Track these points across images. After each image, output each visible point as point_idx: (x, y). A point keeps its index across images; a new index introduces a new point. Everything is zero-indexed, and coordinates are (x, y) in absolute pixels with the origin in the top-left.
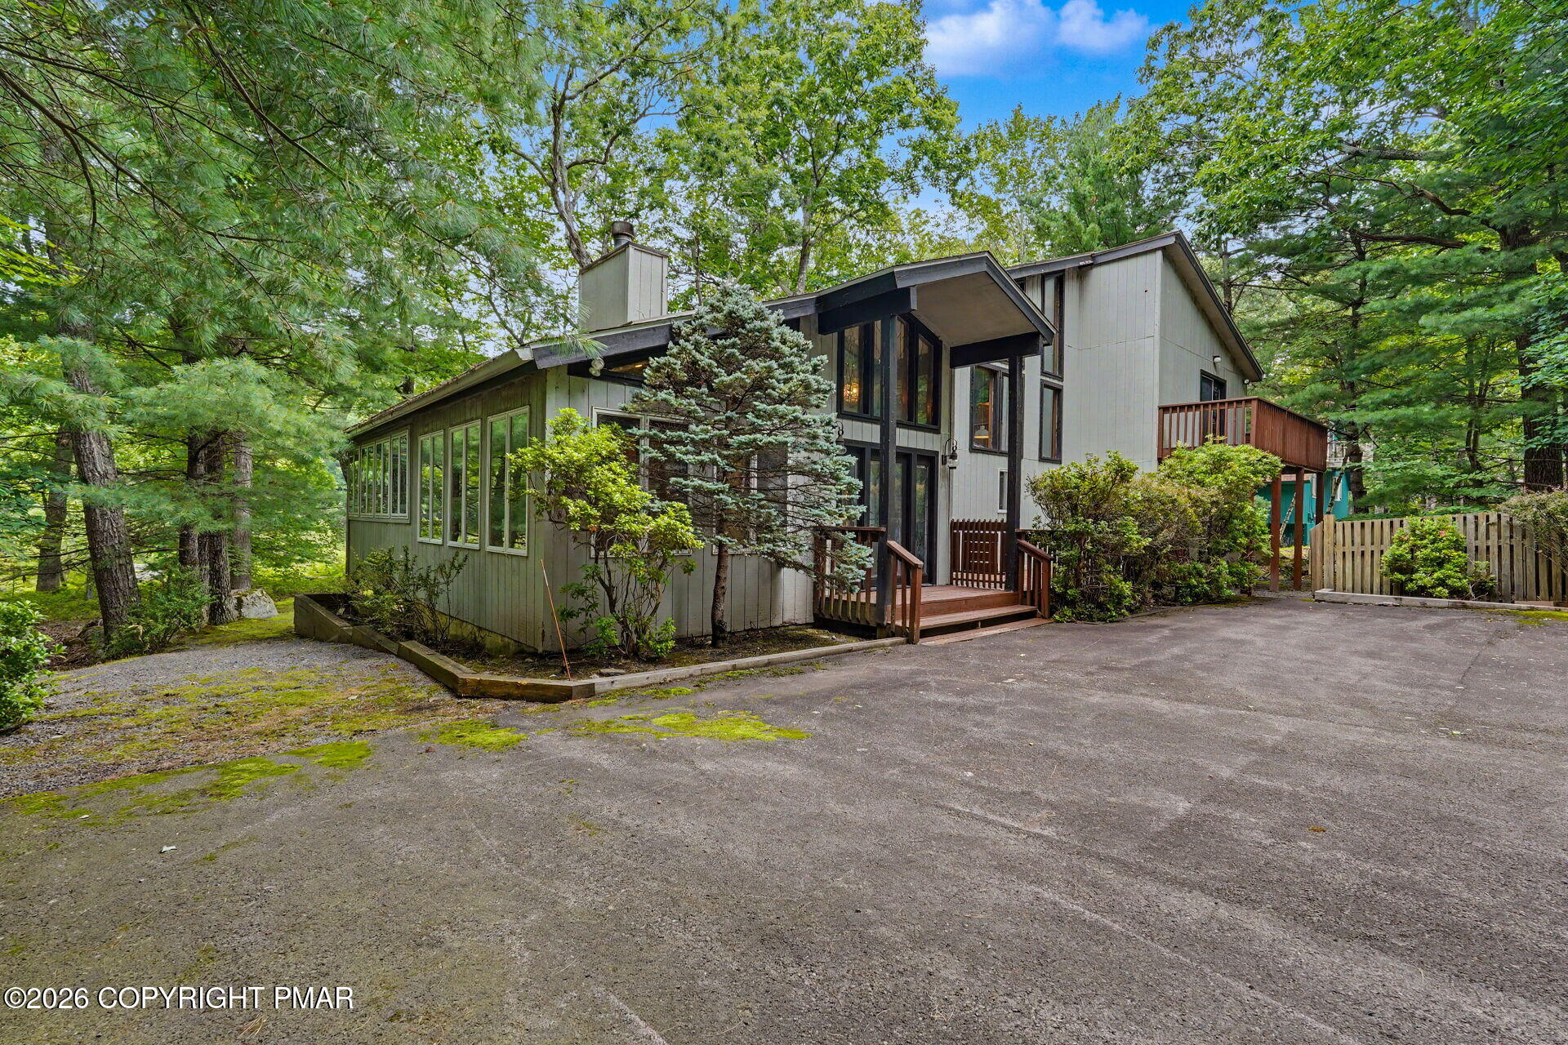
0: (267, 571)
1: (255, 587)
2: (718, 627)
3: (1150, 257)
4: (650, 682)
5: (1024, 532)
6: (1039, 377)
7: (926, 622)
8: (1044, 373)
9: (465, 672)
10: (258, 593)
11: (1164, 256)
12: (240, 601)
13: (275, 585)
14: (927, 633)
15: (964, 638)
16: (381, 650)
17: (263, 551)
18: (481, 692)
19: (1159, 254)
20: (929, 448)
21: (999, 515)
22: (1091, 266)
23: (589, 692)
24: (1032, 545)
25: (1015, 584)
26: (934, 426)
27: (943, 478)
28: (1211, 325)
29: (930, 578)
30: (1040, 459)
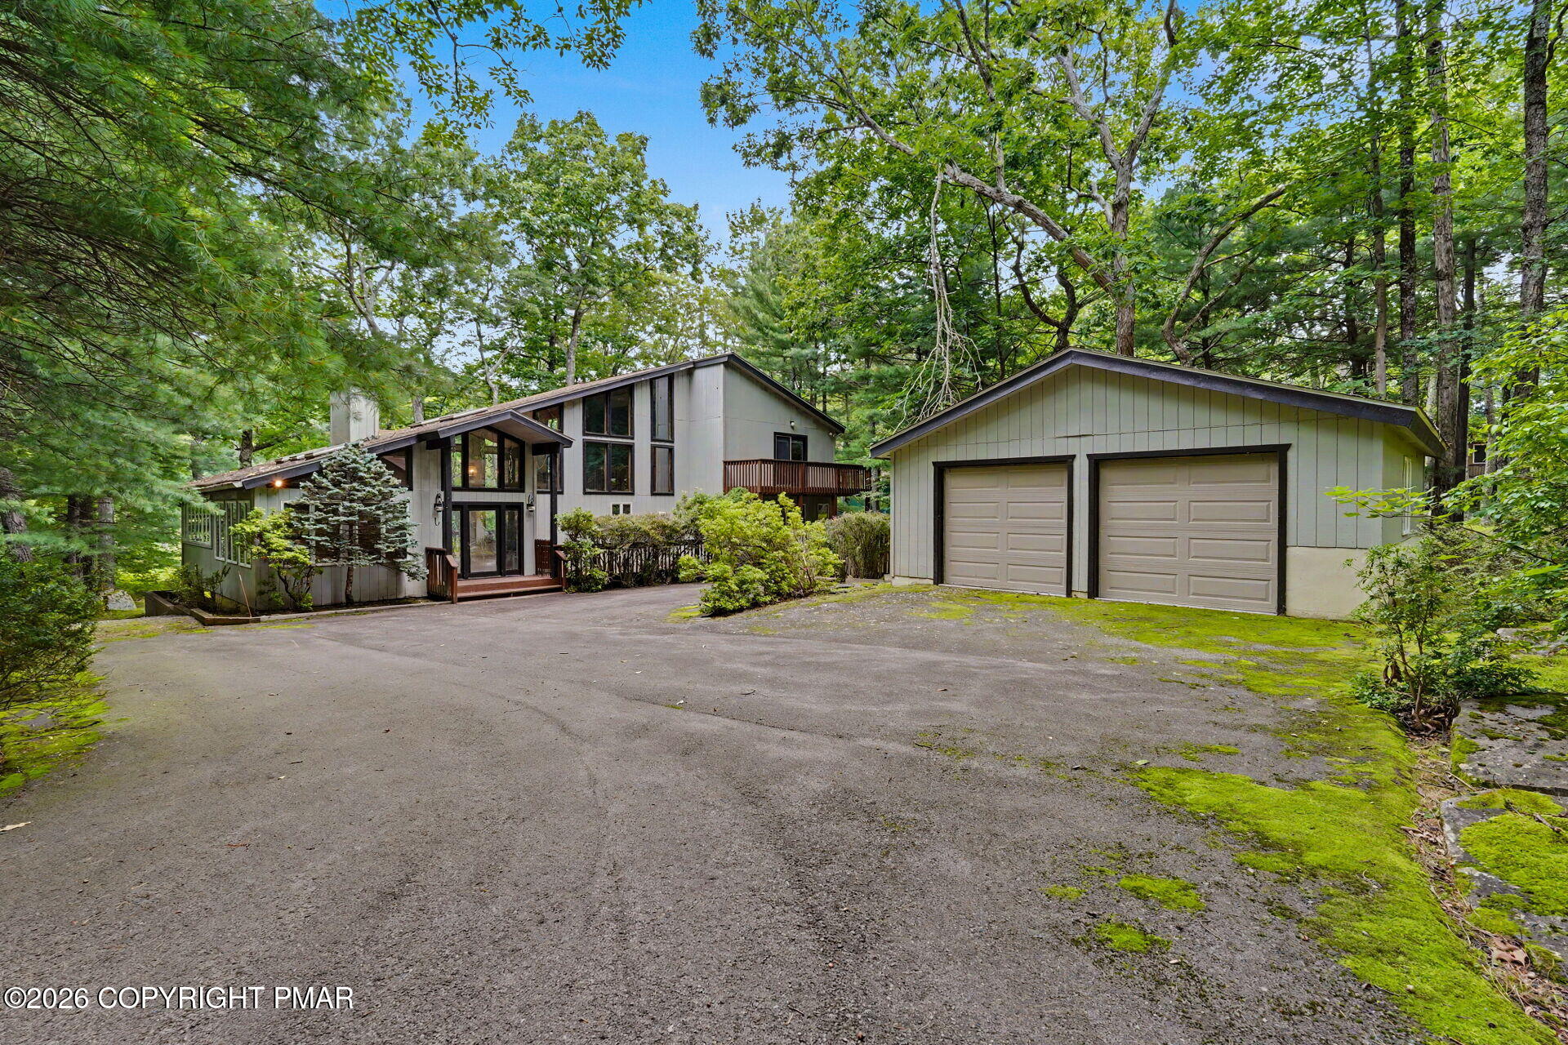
0: (127, 577)
1: (117, 589)
2: (348, 597)
3: (715, 369)
5: (561, 546)
6: (649, 443)
8: (653, 440)
9: (208, 616)
10: (120, 593)
11: (726, 367)
12: (106, 598)
13: (136, 588)
14: (461, 600)
16: (183, 614)
17: (122, 560)
18: (214, 623)
19: (722, 365)
20: (517, 501)
21: (548, 538)
22: (694, 368)
23: (258, 621)
24: (561, 553)
25: (555, 573)
26: (521, 488)
27: (529, 516)
28: (786, 402)
29: (520, 571)
30: (653, 494)
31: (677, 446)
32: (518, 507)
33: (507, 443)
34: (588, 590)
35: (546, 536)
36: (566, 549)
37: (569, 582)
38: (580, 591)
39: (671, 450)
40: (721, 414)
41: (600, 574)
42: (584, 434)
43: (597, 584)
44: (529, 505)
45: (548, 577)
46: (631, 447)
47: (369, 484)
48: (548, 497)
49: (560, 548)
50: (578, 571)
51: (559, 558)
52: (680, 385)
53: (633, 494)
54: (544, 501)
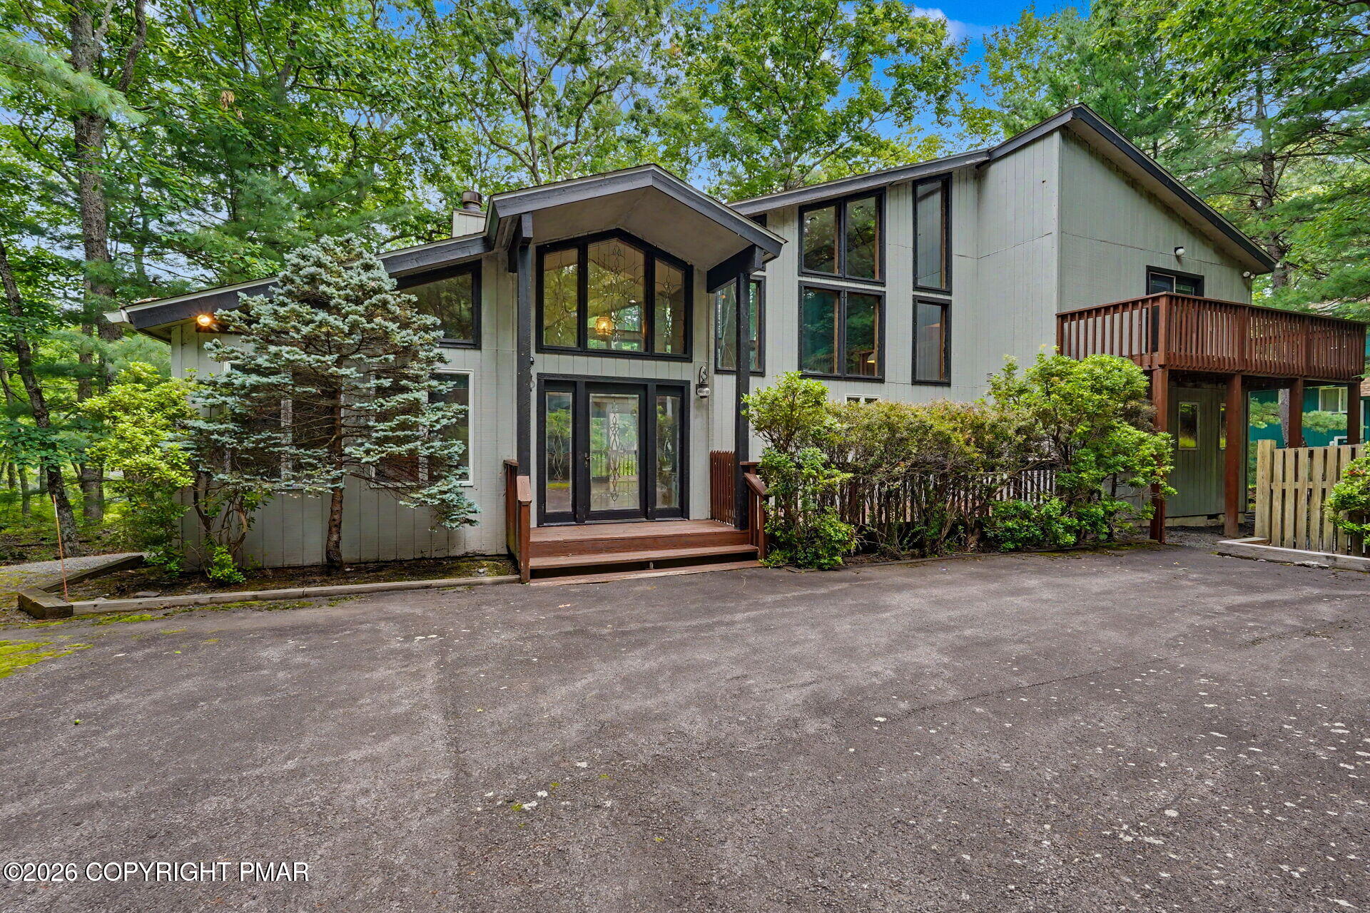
3: (1047, 141)
4: (141, 606)
5: (755, 465)
6: (910, 293)
7: (535, 562)
8: (916, 288)
11: (1064, 137)
14: (538, 573)
15: (579, 581)
19: (1057, 135)
20: (678, 378)
21: (730, 448)
22: (988, 163)
24: (755, 480)
25: (745, 521)
26: (685, 354)
27: (698, 408)
28: (1168, 210)
29: (682, 512)
30: (915, 382)
31: (955, 299)
32: (679, 389)
33: (661, 268)
34: (814, 563)
35: (727, 445)
36: (764, 470)
37: (772, 542)
38: (793, 562)
39: (946, 307)
40: (1053, 227)
41: (838, 528)
42: (801, 273)
43: (833, 552)
44: (701, 385)
45: (729, 528)
46: (879, 299)
47: (337, 310)
48: (731, 380)
49: (754, 468)
50: (790, 519)
51: (749, 490)
52: (962, 196)
53: (882, 381)
54: (724, 387)
